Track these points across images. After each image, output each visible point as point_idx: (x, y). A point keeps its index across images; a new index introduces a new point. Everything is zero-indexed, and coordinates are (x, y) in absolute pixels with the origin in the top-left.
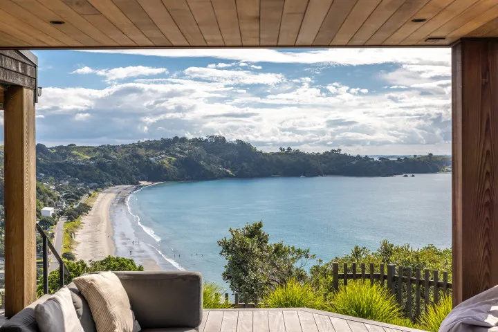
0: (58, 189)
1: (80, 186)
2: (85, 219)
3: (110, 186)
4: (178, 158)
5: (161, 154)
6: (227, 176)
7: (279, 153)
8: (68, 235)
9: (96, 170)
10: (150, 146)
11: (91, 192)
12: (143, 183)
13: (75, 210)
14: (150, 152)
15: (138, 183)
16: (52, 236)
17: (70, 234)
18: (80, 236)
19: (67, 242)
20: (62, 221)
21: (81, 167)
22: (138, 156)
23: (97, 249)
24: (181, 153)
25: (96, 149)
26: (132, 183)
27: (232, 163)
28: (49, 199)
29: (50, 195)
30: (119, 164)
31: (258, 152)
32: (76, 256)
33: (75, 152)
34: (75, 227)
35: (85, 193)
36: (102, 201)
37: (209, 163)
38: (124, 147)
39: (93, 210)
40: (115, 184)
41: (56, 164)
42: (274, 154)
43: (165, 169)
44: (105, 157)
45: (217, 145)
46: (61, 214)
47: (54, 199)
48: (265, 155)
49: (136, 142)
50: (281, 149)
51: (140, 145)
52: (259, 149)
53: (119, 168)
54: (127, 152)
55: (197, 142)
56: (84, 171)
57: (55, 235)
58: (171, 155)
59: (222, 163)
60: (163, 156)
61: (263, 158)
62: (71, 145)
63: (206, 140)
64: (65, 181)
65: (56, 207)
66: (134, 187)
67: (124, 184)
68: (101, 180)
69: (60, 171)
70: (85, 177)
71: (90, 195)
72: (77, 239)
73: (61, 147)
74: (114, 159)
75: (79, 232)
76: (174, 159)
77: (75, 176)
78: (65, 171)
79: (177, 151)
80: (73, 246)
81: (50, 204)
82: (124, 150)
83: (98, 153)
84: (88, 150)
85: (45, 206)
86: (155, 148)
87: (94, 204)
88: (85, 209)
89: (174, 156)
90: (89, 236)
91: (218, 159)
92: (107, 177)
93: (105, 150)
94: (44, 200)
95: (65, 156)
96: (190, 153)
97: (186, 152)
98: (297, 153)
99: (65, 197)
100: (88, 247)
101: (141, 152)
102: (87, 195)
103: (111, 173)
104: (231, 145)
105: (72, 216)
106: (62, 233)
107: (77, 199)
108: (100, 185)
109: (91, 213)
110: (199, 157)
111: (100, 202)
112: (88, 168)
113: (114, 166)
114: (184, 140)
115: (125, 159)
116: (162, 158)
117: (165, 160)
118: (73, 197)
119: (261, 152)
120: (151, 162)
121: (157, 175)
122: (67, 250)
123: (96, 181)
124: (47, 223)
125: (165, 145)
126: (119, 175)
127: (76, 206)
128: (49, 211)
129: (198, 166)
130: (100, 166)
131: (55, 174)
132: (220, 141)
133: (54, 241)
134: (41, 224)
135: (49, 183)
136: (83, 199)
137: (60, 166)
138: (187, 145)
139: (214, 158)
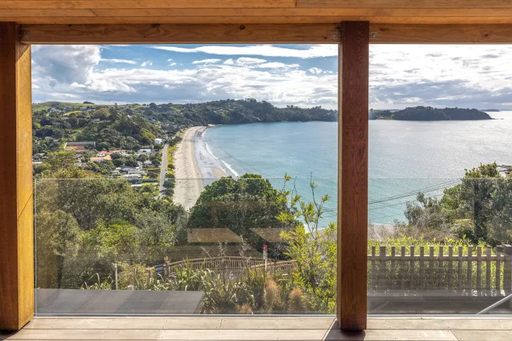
0: (163, 128)
1: (175, 127)
2: (179, 145)
3: (192, 127)
5: (220, 108)
6: (257, 121)
7: (286, 108)
9: (184, 118)
10: (214, 104)
11: (182, 130)
12: (210, 125)
13: (173, 140)
14: (214, 108)
15: (207, 125)
16: (161, 155)
17: (171, 154)
18: (177, 155)
19: (170, 159)
20: (166, 146)
21: (176, 116)
22: (207, 110)
24: (231, 108)
25: (183, 106)
26: (204, 125)
27: (260, 114)
28: (158, 134)
29: (159, 132)
30: (197, 114)
32: (175, 166)
34: (174, 150)
36: (190, 132)
37: (247, 114)
38: (199, 104)
39: (184, 140)
40: (194, 126)
41: (161, 114)
42: (283, 109)
43: (223, 117)
44: (189, 110)
45: (251, 104)
46: (166, 142)
47: (162, 134)
48: (279, 109)
49: (206, 102)
50: (287, 106)
51: (208, 104)
52: (275, 106)
53: (197, 117)
54: (201, 108)
55: (241, 102)
56: (177, 119)
57: (163, 155)
58: (225, 109)
59: (254, 114)
60: (221, 110)
62: (170, 104)
63: (245, 101)
64: (167, 124)
65: (163, 138)
66: (206, 127)
67: (200, 126)
68: (187, 123)
69: (164, 118)
70: (178, 122)
72: (175, 157)
73: (165, 105)
74: (194, 111)
75: (176, 153)
77: (173, 121)
78: (167, 118)
79: (229, 107)
80: (173, 161)
81: (159, 137)
82: (199, 107)
83: (185, 108)
84: (180, 107)
85: (157, 138)
86: (216, 106)
87: (184, 137)
88: (179, 140)
89: (228, 110)
90: (182, 155)
91: (252, 111)
92: (190, 122)
93: (188, 106)
94: (156, 134)
95: (166, 110)
96: (236, 109)
97: (234, 108)
98: (297, 108)
99: (168, 133)
100: (182, 160)
101: (209, 108)
102: (179, 132)
103: (192, 120)
104: (259, 103)
105: (172, 144)
106: (167, 153)
107: (174, 134)
108: (187, 126)
109: (182, 142)
110: (241, 111)
111: (187, 135)
112: (179, 117)
113: (194, 115)
114: (233, 101)
115: (200, 112)
117: (222, 112)
118: (171, 133)
119: (276, 108)
120: (214, 113)
121: (218, 121)
122: (170, 163)
123: (184, 124)
124: (158, 148)
125: (222, 104)
126: (197, 121)
127: (173, 138)
128: (159, 141)
129: (241, 116)
130: (187, 116)
131: (161, 120)
132: (253, 101)
133: (163, 158)
134: (154, 148)
135: (158, 124)
136: (178, 134)
137: (164, 115)
138: (235, 104)
139: (250, 111)
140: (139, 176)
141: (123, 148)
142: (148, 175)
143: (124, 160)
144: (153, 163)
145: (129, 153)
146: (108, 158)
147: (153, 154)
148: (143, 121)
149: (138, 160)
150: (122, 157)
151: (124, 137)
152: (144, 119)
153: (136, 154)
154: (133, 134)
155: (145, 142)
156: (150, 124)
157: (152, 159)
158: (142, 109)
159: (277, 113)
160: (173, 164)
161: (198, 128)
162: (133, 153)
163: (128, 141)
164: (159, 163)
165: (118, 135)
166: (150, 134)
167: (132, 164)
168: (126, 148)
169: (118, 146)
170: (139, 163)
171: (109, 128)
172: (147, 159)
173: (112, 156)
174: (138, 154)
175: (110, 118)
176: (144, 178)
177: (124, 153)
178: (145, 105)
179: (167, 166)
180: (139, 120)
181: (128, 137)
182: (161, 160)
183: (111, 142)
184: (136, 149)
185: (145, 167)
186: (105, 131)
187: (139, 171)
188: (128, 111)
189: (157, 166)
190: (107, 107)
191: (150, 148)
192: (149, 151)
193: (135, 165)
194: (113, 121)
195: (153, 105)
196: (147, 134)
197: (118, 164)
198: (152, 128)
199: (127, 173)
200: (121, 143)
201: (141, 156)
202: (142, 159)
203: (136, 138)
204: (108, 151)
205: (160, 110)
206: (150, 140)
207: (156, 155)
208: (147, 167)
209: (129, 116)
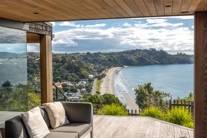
0: (95, 68)
2: (104, 79)
3: (113, 67)
4: (137, 57)
5: (132, 55)
6: (157, 64)
7: (177, 55)
8: (98, 85)
9: (108, 61)
10: (127, 52)
11: (106, 69)
12: (125, 66)
13: (100, 76)
14: (128, 55)
15: (123, 66)
16: (92, 85)
17: (99, 84)
18: (102, 85)
19: (98, 88)
20: (96, 80)
21: (103, 60)
22: (123, 56)
23: (108, 90)
24: (139, 55)
25: (108, 54)
26: (121, 66)
27: (158, 59)
29: (92, 70)
30: (116, 59)
31: (169, 55)
32: (101, 93)
33: (100, 55)
34: (100, 82)
35: (104, 70)
36: (110, 72)
37: (149, 59)
38: (118, 53)
39: (107, 76)
40: (115, 67)
41: (94, 59)
42: (175, 55)
43: (133, 61)
44: (111, 57)
45: (152, 52)
46: (96, 77)
47: (93, 72)
48: (171, 55)
50: (178, 53)
51: (124, 52)
52: (169, 53)
53: (116, 61)
54: (119, 55)
55: (145, 51)
56: (104, 62)
57: (94, 85)
58: (135, 56)
59: (154, 59)
60: (132, 56)
61: (170, 57)
62: (99, 52)
63: (148, 50)
64: (97, 65)
65: (94, 75)
66: (122, 68)
67: (118, 66)
68: (110, 65)
69: (95, 62)
70: (104, 64)
71: (106, 71)
73: (96, 53)
74: (114, 57)
75: (102, 84)
76: (136, 57)
77: (101, 64)
78: (97, 62)
79: (137, 54)
80: (100, 89)
81: (92, 74)
82: (118, 54)
83: (109, 55)
84: (105, 54)
85: (90, 74)
86: (129, 54)
87: (107, 74)
88: (104, 76)
89: (136, 56)
90: (105, 85)
91: (153, 57)
92: (112, 64)
93: (111, 54)
94: (90, 72)
95: (97, 56)
96: (142, 55)
97: (141, 55)
98: (184, 55)
99: (97, 71)
100: (105, 89)
101: (124, 55)
102: (105, 71)
103: (113, 63)
104: (158, 52)
105: (100, 78)
106: (96, 84)
107: (101, 72)
108: (110, 67)
109: (106, 77)
110: (146, 57)
111: (109, 73)
112: (105, 61)
113: (114, 60)
114: (140, 50)
115: (118, 57)
116: (132, 57)
117: (133, 58)
118: (99, 71)
119: (170, 55)
120: (128, 58)
121: (130, 63)
122: (98, 90)
123: (108, 66)
124: (91, 81)
125: (133, 52)
126: (116, 63)
127: (101, 74)
128: (91, 76)
129: (145, 60)
130: (109, 60)
131: (93, 63)
132: (154, 50)
133: (93, 87)
134: (88, 81)
135: (92, 66)
136: (103, 72)
137: (95, 60)
138: (141, 52)
139: (151, 57)
140: (78, 98)
141: (69, 81)
142: (83, 98)
143: (69, 88)
144: (87, 90)
145: (73, 84)
146: (60, 86)
147: (88, 85)
148: (81, 64)
149: (78, 88)
150: (68, 86)
151: (70, 74)
152: (83, 62)
153: (77, 84)
154: (75, 72)
155: (83, 77)
156: (86, 66)
157: (86, 87)
158: (82, 56)
160: (100, 91)
161: (117, 68)
162: (75, 84)
163: (73, 76)
164: (91, 90)
165: (66, 73)
166: (86, 72)
167: (74, 91)
168: (71, 81)
169: (66, 79)
170: (78, 90)
171: (61, 68)
172: (84, 88)
173: (63, 86)
174: (80, 83)
175: (62, 62)
176: (81, 99)
177: (70, 84)
178: (84, 53)
179: (95, 92)
180: (79, 63)
181: (72, 74)
182: (92, 89)
183: (62, 77)
184: (77, 81)
185: (82, 92)
186: (59, 70)
187: (78, 95)
188: (73, 58)
189: (89, 92)
190: (60, 55)
191: (86, 81)
192: (85, 82)
193: (76, 91)
194: (63, 64)
195: (88, 53)
196: (84, 72)
197: (66, 90)
198: (87, 68)
199: (71, 96)
200: (68, 77)
201: (80, 85)
202: (80, 87)
203: (78, 74)
204: (61, 82)
205: (93, 57)
206: (86, 75)
207: (89, 85)
208: (83, 93)
209: (73, 60)
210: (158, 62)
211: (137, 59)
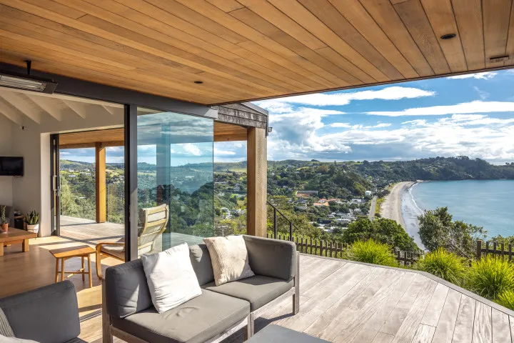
0: (374, 182)
1: (385, 181)
2: (387, 198)
3: (400, 182)
4: (439, 168)
5: (429, 166)
6: (470, 178)
7: (505, 166)
9: (393, 173)
10: (422, 161)
11: (390, 184)
12: (418, 181)
14: (423, 165)
15: (415, 181)
16: (370, 205)
17: (379, 204)
18: (384, 206)
19: (377, 209)
20: (375, 198)
21: (385, 172)
22: (415, 167)
23: (392, 213)
24: (441, 165)
25: (393, 163)
26: (412, 181)
27: (473, 172)
28: (369, 187)
29: (370, 185)
30: (405, 171)
31: (490, 165)
32: (381, 216)
33: (383, 165)
34: (382, 201)
36: (397, 188)
37: (458, 171)
38: (408, 162)
39: (391, 193)
40: (403, 181)
41: (373, 170)
42: (501, 166)
43: (431, 174)
44: (398, 167)
45: (463, 161)
46: (375, 194)
47: (372, 187)
48: (495, 167)
49: (415, 160)
50: (507, 163)
51: (417, 161)
52: (491, 163)
53: (405, 173)
54: (410, 165)
55: (451, 159)
56: (387, 174)
57: (372, 205)
58: (434, 166)
59: (466, 171)
62: (381, 161)
63: (457, 158)
64: (377, 179)
65: (372, 191)
66: (414, 183)
67: (408, 181)
68: (396, 179)
69: (375, 174)
70: (388, 177)
71: (390, 186)
72: (382, 207)
73: (376, 162)
74: (403, 168)
75: (384, 204)
76: (436, 168)
77: (382, 176)
78: (378, 174)
79: (438, 165)
80: (380, 210)
81: (369, 190)
82: (408, 164)
83: (394, 165)
84: (389, 164)
85: (367, 190)
86: (425, 163)
87: (392, 191)
88: (387, 193)
90: (388, 206)
92: (399, 177)
93: (398, 164)
94: (367, 188)
95: (377, 166)
96: (446, 166)
97: (444, 165)
99: (378, 186)
100: (388, 211)
101: (418, 165)
102: (388, 186)
103: (401, 175)
104: (473, 161)
105: (380, 196)
106: (375, 204)
107: (383, 188)
108: (396, 181)
109: (390, 195)
110: (451, 168)
111: (395, 189)
112: (389, 173)
113: (403, 172)
114: (443, 158)
115: (409, 168)
117: (431, 169)
118: (381, 186)
119: (492, 165)
120: (423, 170)
121: (426, 177)
122: (377, 212)
123: (393, 179)
124: (367, 199)
125: (432, 161)
126: (405, 176)
127: (382, 191)
128: (369, 192)
129: (451, 173)
130: (396, 172)
131: (373, 175)
132: (465, 159)
133: (371, 208)
134: (365, 198)
135: (370, 180)
136: (386, 188)
137: (376, 171)
138: (444, 161)
139: (462, 168)
140: (350, 221)
141: (339, 197)
142: (357, 220)
143: (338, 207)
144: (363, 211)
145: (343, 202)
146: (327, 204)
147: (363, 204)
148: (355, 176)
149: (350, 208)
150: (337, 204)
151: (340, 189)
152: (358, 174)
153: (348, 202)
154: (347, 186)
155: (357, 193)
156: (363, 179)
157: (361, 207)
158: (356, 165)
159: (494, 171)
160: (380, 213)
161: (407, 183)
162: (346, 202)
163: (343, 191)
164: (367, 212)
165: (335, 187)
166: (361, 186)
167: (344, 211)
168: (341, 198)
169: (335, 195)
170: (350, 210)
171: (328, 181)
172: (358, 208)
173: (329, 203)
174: (352, 202)
175: (329, 172)
177: (339, 202)
178: (359, 162)
179: (374, 214)
180: (352, 174)
181: (343, 189)
182: (369, 209)
183: (329, 192)
184: (349, 198)
185: (355, 214)
186: (326, 183)
187: (350, 217)
188: (345, 167)
190: (328, 163)
191: (361, 198)
192: (360, 201)
193: (346, 212)
194: (331, 176)
195: (365, 162)
196: (358, 186)
197: (334, 210)
198: (363, 182)
199: (340, 218)
200: (338, 193)
201: (352, 204)
202: (353, 207)
203: (350, 190)
204: (327, 198)
205: (371, 167)
206: (361, 192)
207: (365, 205)
208: (357, 214)
209: (344, 171)
210: (473, 175)
211: (437, 171)
